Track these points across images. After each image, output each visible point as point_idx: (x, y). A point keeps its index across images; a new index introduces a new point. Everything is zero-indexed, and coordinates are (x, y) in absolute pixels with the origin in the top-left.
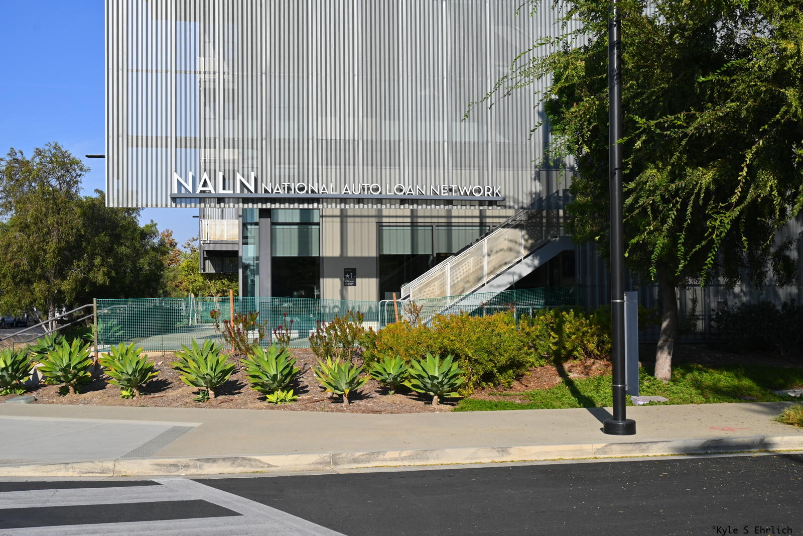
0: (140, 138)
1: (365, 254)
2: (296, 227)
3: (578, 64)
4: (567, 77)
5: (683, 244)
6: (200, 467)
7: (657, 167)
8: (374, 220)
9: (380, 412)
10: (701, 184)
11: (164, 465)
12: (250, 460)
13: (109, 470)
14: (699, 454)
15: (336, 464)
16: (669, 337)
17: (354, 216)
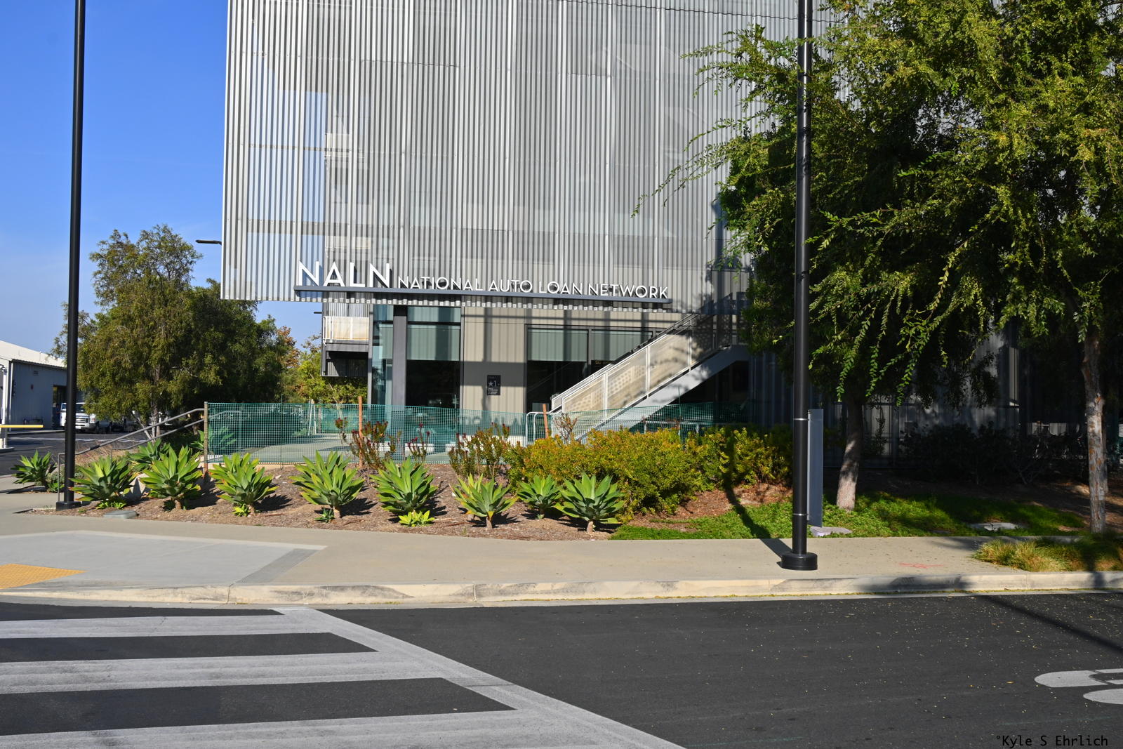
0: (261, 222)
1: (512, 360)
2: (434, 327)
3: (761, 152)
4: (748, 165)
5: (877, 359)
6: (326, 596)
7: (847, 270)
8: (522, 321)
9: (528, 538)
10: (898, 290)
11: (286, 593)
12: (382, 589)
13: (222, 596)
14: (888, 594)
15: (479, 595)
16: (854, 461)
17: (500, 317)
